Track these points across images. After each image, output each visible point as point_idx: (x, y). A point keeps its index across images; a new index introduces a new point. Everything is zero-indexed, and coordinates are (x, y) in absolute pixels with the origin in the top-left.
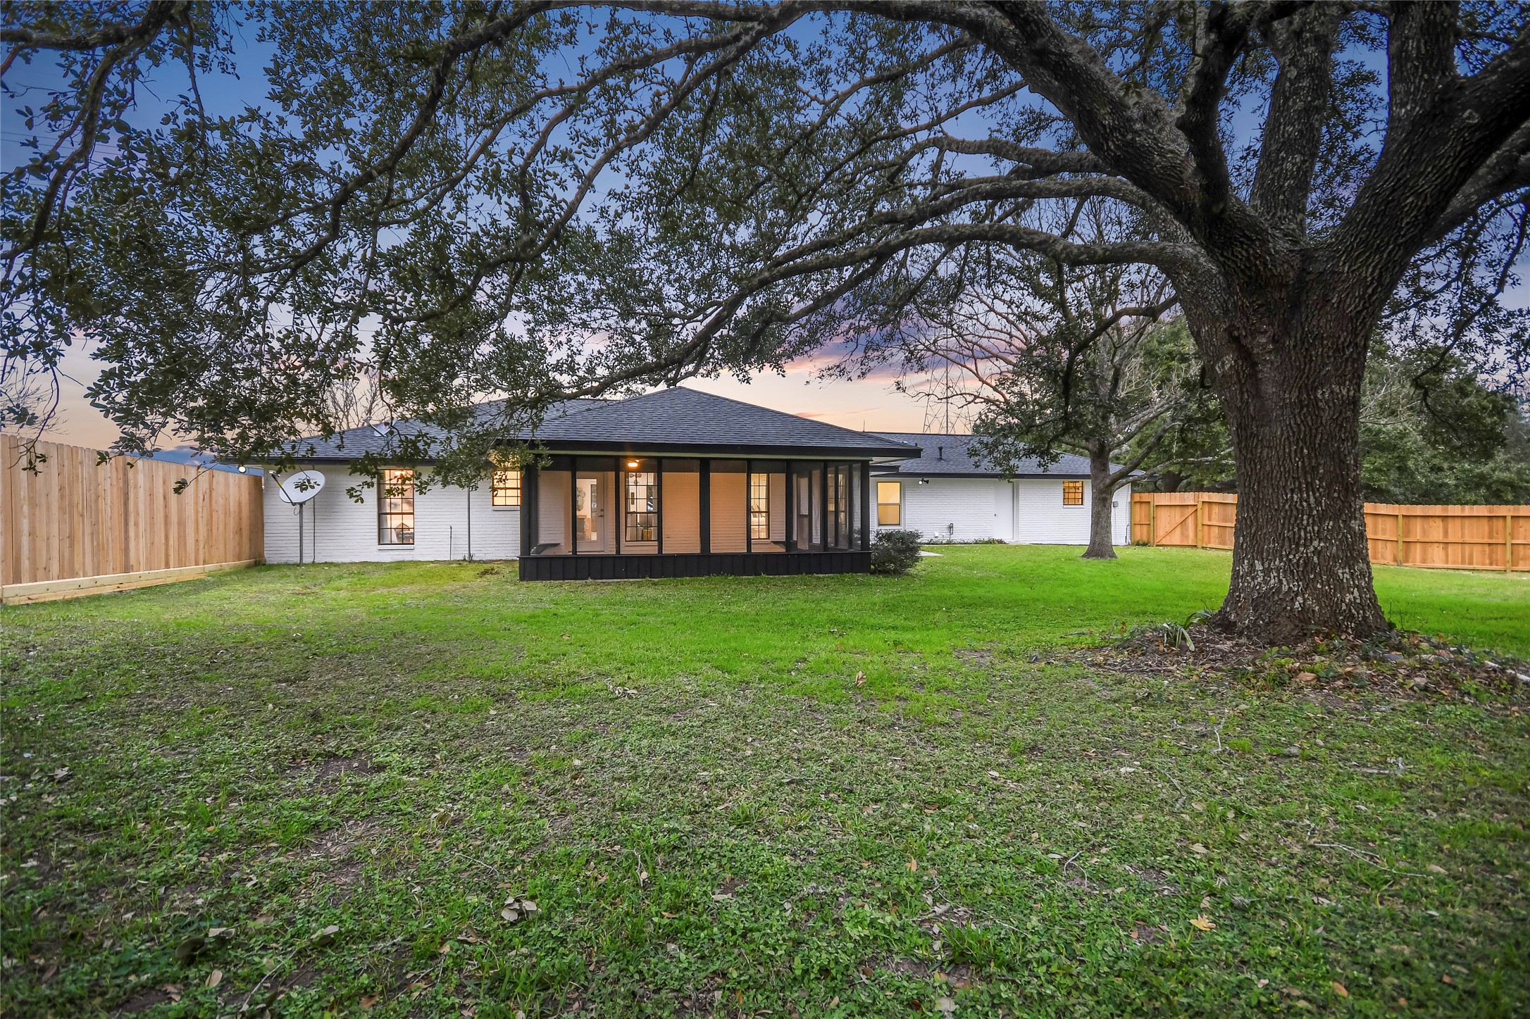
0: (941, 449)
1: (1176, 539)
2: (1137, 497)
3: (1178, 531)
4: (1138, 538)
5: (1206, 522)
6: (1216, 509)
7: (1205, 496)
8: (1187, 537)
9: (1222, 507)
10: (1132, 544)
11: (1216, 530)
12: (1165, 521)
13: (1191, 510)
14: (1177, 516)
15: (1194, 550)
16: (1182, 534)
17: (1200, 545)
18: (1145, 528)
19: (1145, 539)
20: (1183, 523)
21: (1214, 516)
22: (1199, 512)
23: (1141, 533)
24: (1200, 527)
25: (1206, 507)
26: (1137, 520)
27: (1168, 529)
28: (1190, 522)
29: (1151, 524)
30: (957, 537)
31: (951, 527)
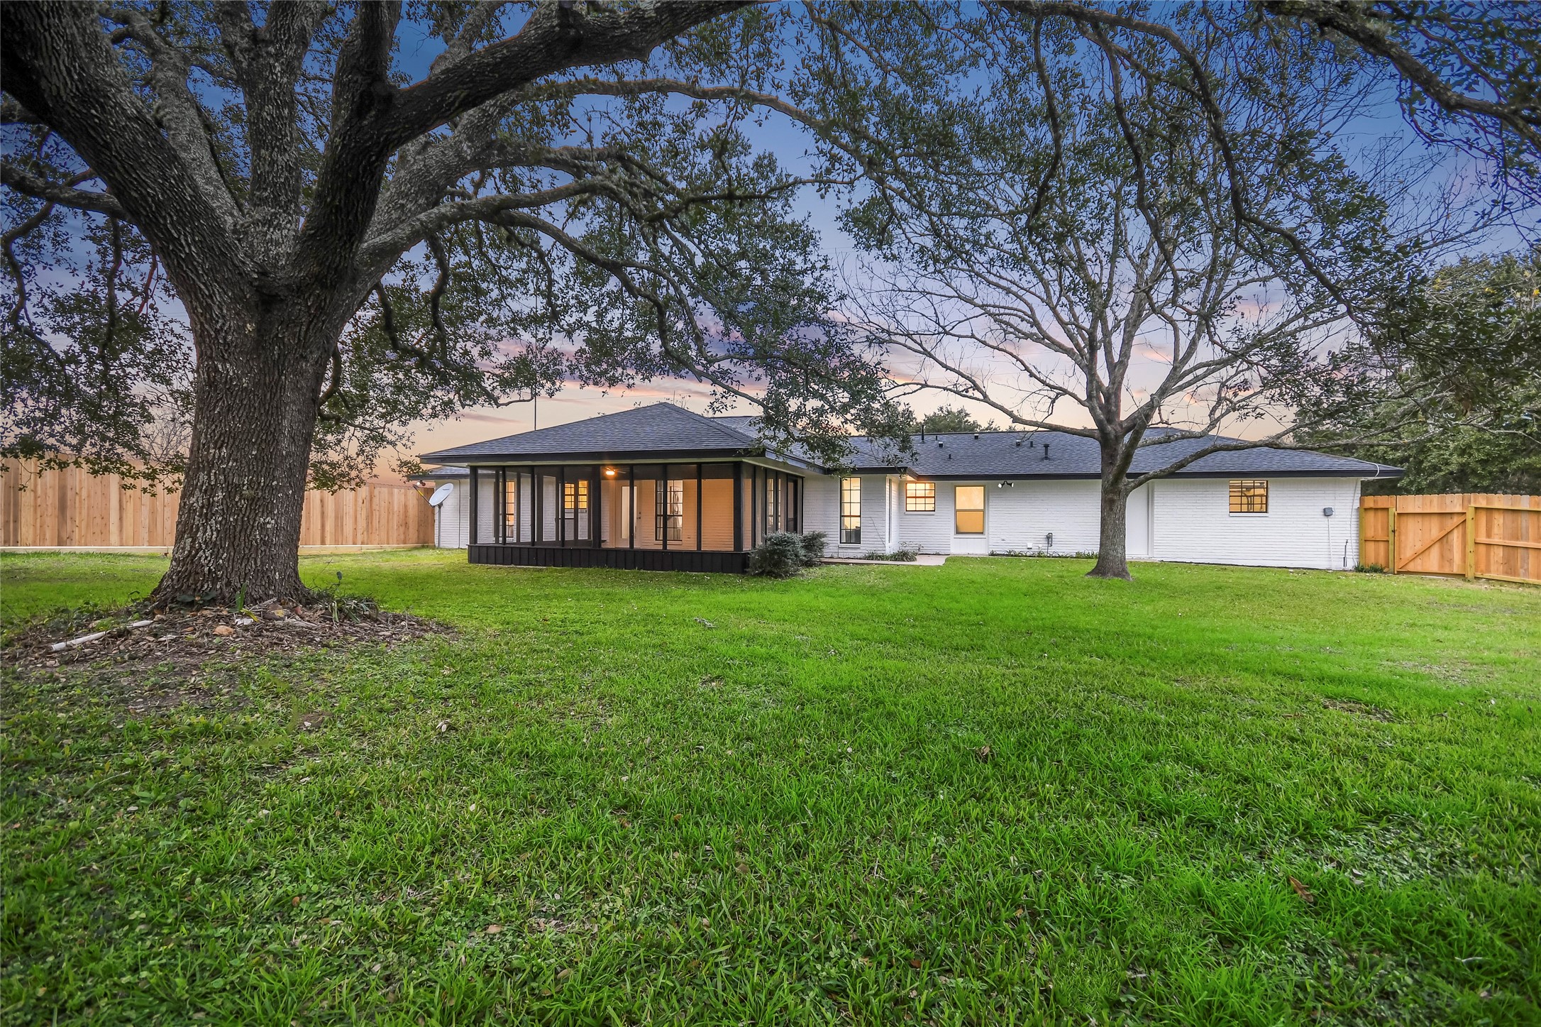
0: (1046, 446)
1: (1432, 562)
2: (1370, 501)
3: (1435, 551)
4: (1371, 561)
5: (1483, 538)
6: (1499, 519)
7: (1481, 500)
8: (1451, 561)
9: (1509, 517)
10: (1359, 569)
11: (1500, 551)
12: (1414, 537)
13: (1457, 520)
14: (1434, 529)
15: (1459, 582)
16: (1442, 556)
17: (1470, 575)
18: (1382, 545)
19: (1382, 562)
20: (1443, 539)
21: (1496, 530)
22: (1470, 524)
23: (1375, 554)
24: (1470, 547)
25: (1483, 517)
26: (1370, 534)
27: (1419, 547)
28: (1456, 537)
29: (1391, 538)
30: (1058, 549)
31: (1049, 538)
